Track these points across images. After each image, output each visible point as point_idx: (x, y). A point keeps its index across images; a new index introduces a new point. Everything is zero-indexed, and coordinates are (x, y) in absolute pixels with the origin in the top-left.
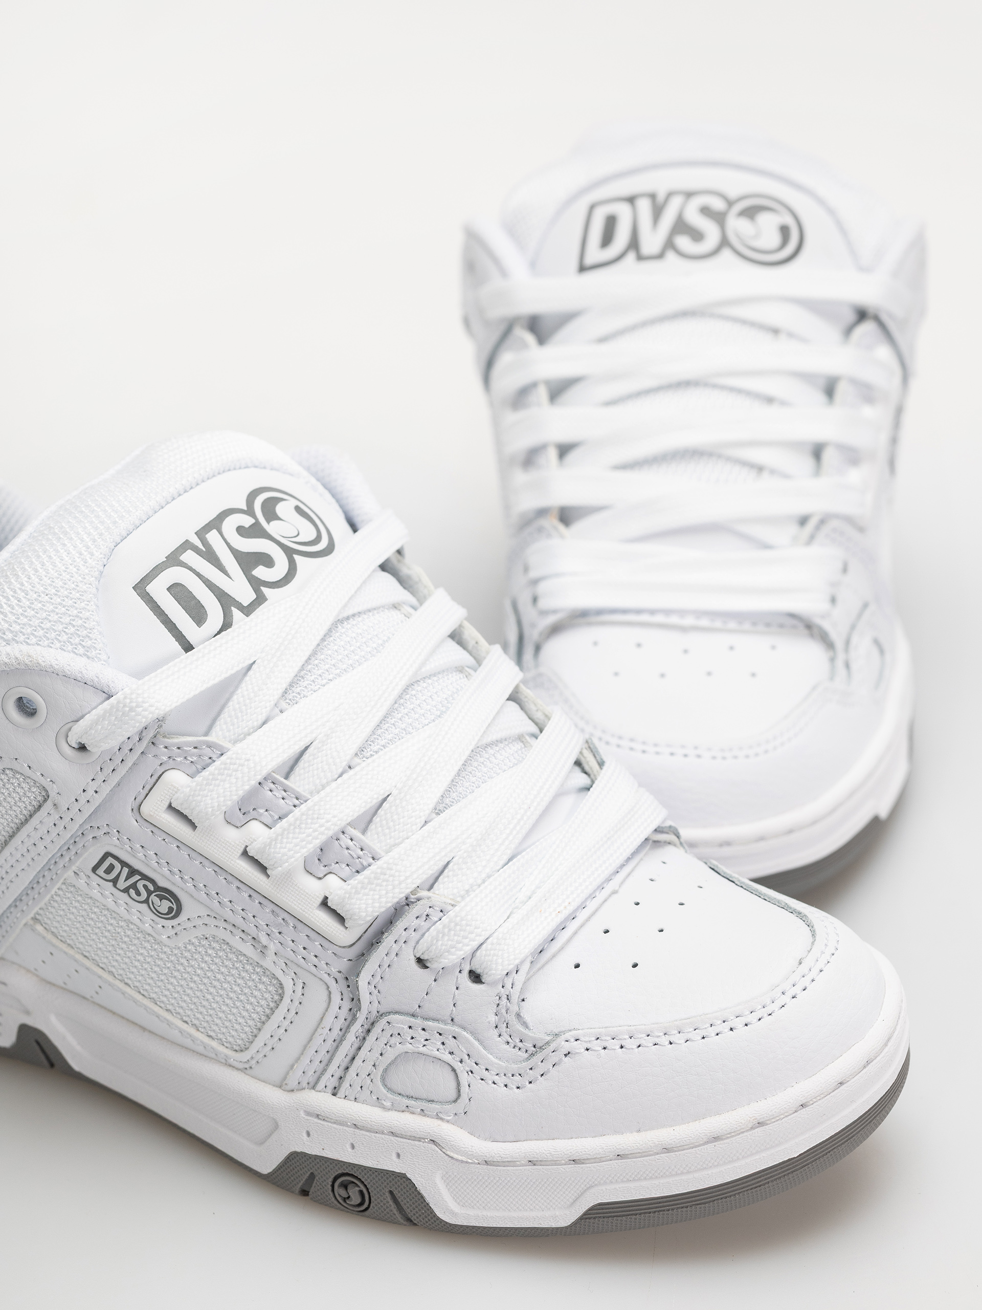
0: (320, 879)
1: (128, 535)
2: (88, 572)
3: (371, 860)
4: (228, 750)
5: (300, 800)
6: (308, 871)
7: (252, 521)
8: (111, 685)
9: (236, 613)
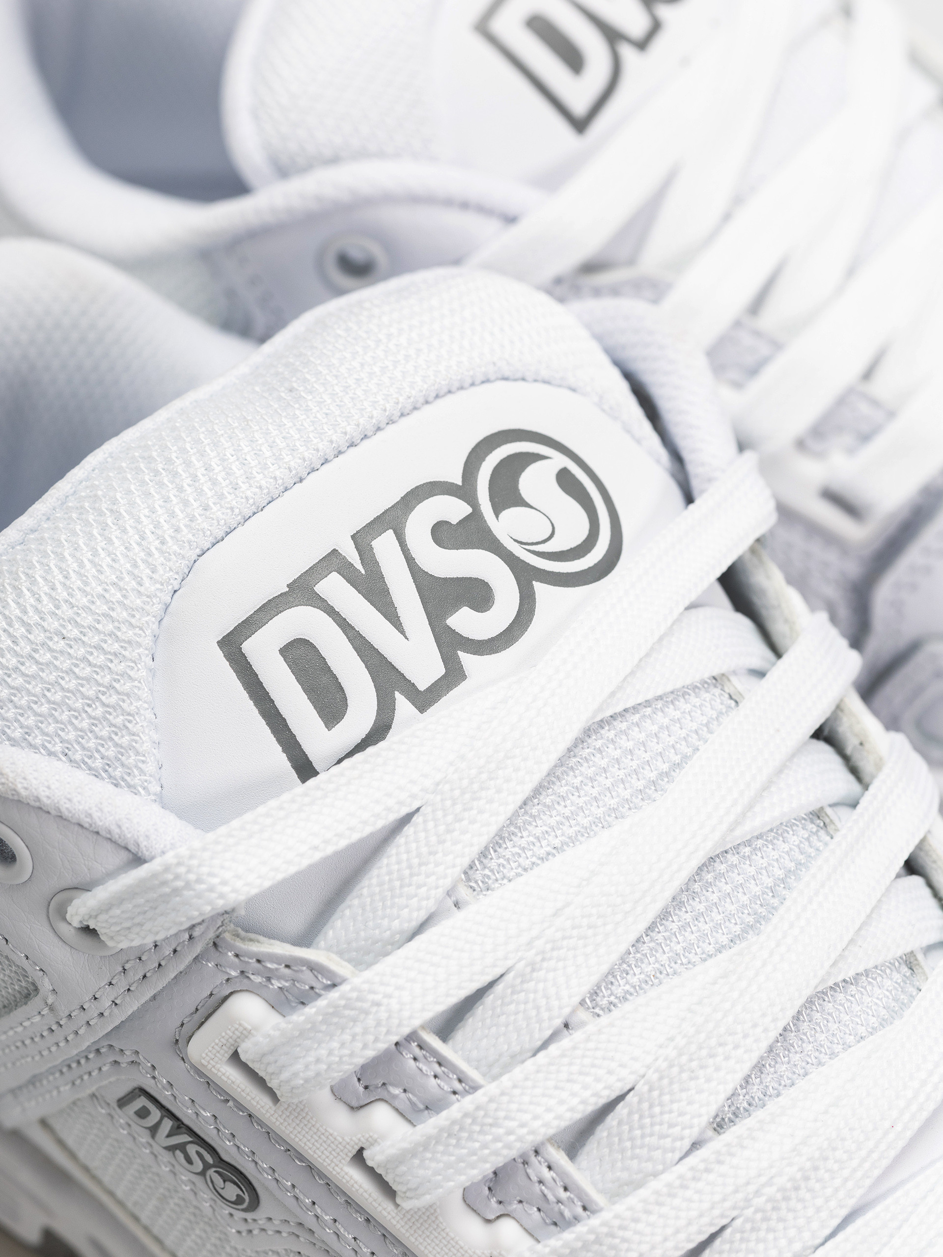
0: (488, 1221)
1: (227, 534)
2: (142, 605)
3: (580, 1210)
4: (344, 980)
5: (464, 1085)
6: (469, 1206)
7: (467, 510)
8: (143, 844)
9: (403, 704)
